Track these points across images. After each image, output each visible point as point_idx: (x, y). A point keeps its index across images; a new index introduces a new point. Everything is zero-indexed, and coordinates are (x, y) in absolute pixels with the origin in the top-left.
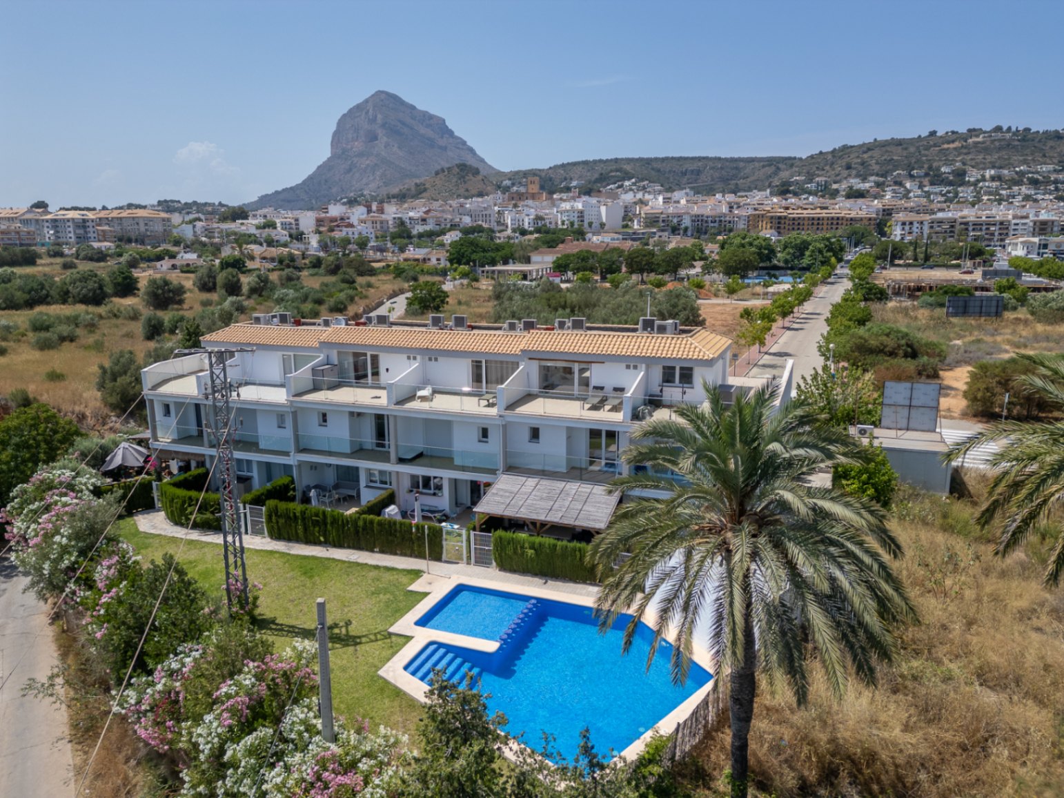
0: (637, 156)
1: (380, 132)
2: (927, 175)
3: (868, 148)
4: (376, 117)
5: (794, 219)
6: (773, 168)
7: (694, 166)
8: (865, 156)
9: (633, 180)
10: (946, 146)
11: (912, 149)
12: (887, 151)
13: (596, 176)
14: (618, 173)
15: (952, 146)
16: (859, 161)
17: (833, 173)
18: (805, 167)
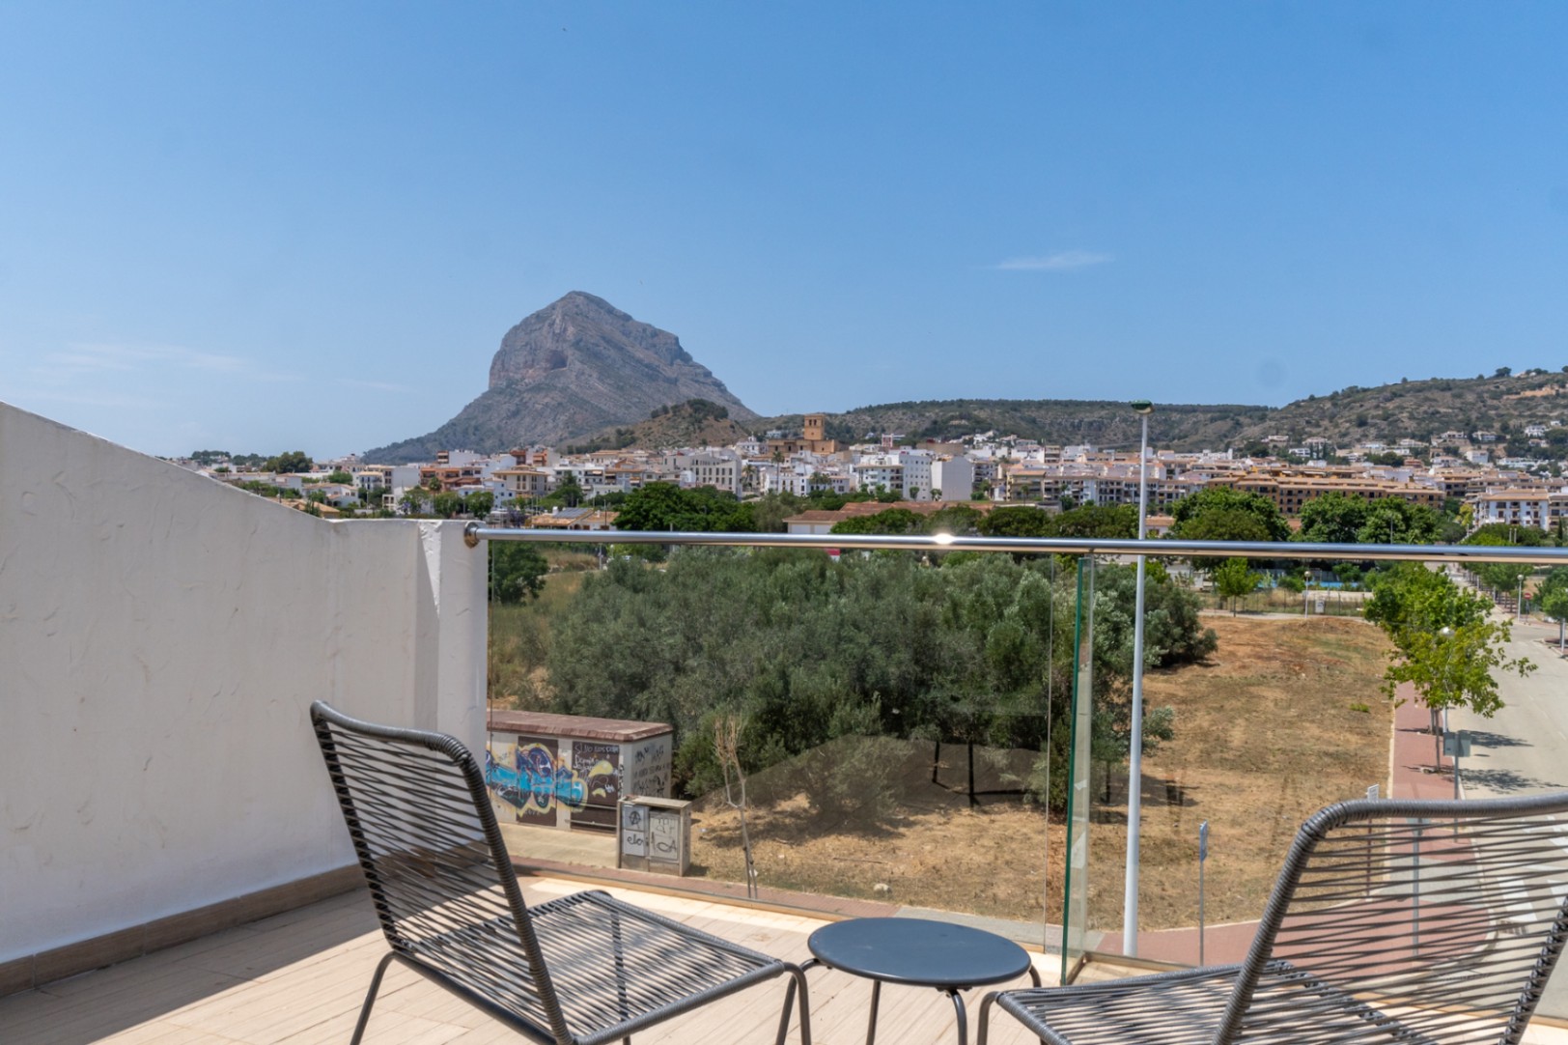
0: (995, 397)
1: (571, 354)
2: (1500, 439)
3: (1395, 392)
4: (565, 330)
5: (1290, 492)
6: (1230, 423)
7: (1095, 416)
8: (1390, 405)
9: (991, 433)
10: (1529, 393)
11: (1470, 397)
12: (1427, 399)
13: (927, 424)
14: (963, 422)
15: (1538, 393)
16: (1380, 412)
17: (1337, 430)
18: (1285, 421)
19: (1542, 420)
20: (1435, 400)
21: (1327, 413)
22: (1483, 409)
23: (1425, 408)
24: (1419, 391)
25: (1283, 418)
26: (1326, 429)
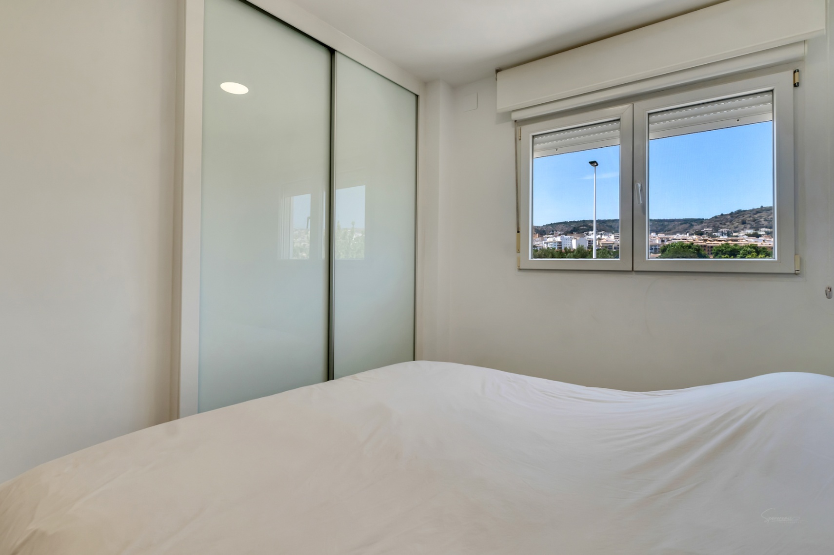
3: (758, 211)
5: (712, 247)
6: (688, 225)
8: (756, 216)
9: (595, 231)
13: (572, 229)
14: (585, 227)
16: (752, 219)
17: (733, 226)
18: (711, 223)
26: (728, 226)
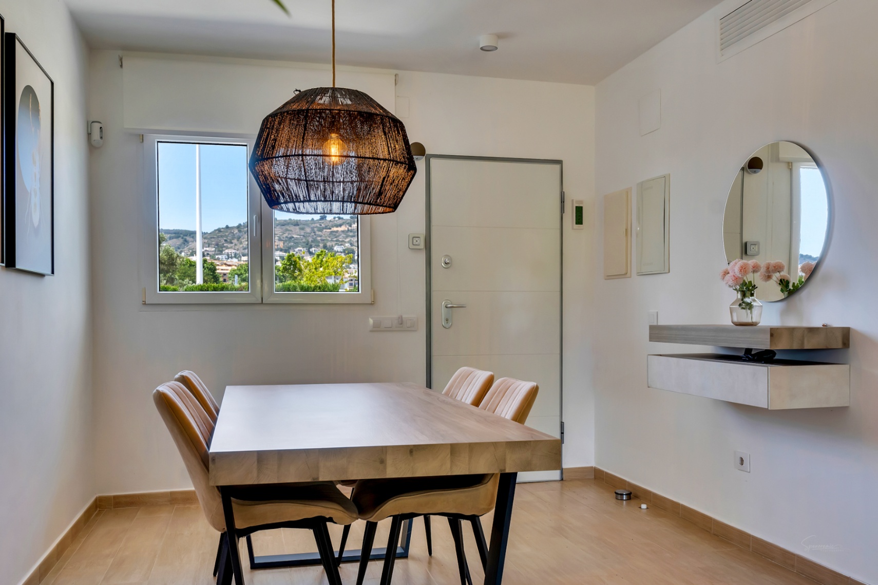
19: (342, 243)
20: (291, 231)
21: (236, 236)
22: (315, 236)
23: (286, 235)
24: (283, 225)
25: (212, 238)
